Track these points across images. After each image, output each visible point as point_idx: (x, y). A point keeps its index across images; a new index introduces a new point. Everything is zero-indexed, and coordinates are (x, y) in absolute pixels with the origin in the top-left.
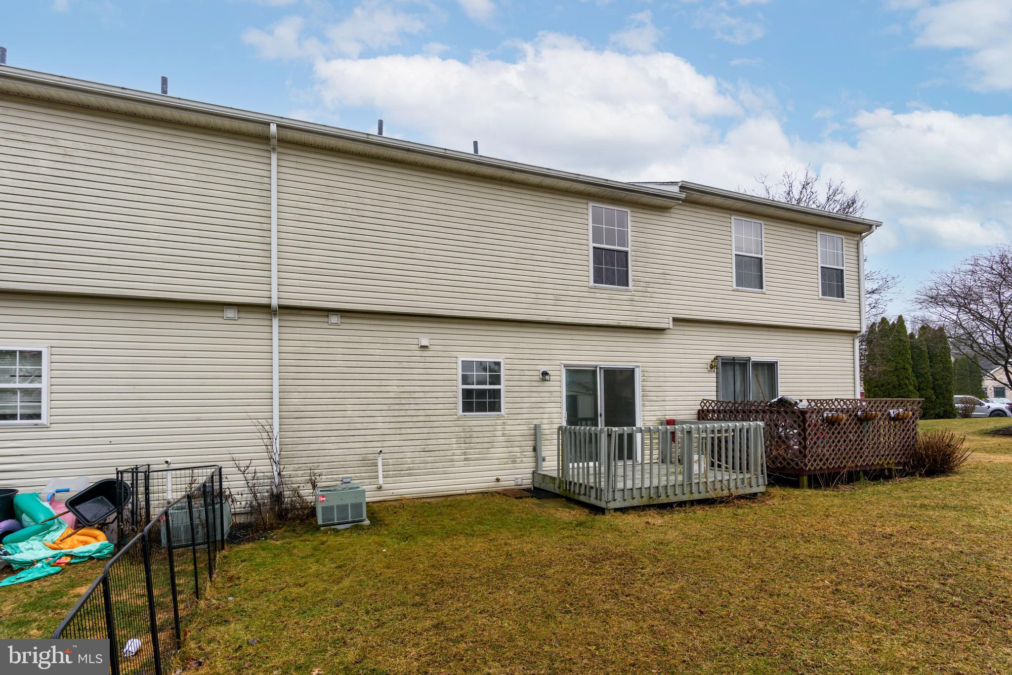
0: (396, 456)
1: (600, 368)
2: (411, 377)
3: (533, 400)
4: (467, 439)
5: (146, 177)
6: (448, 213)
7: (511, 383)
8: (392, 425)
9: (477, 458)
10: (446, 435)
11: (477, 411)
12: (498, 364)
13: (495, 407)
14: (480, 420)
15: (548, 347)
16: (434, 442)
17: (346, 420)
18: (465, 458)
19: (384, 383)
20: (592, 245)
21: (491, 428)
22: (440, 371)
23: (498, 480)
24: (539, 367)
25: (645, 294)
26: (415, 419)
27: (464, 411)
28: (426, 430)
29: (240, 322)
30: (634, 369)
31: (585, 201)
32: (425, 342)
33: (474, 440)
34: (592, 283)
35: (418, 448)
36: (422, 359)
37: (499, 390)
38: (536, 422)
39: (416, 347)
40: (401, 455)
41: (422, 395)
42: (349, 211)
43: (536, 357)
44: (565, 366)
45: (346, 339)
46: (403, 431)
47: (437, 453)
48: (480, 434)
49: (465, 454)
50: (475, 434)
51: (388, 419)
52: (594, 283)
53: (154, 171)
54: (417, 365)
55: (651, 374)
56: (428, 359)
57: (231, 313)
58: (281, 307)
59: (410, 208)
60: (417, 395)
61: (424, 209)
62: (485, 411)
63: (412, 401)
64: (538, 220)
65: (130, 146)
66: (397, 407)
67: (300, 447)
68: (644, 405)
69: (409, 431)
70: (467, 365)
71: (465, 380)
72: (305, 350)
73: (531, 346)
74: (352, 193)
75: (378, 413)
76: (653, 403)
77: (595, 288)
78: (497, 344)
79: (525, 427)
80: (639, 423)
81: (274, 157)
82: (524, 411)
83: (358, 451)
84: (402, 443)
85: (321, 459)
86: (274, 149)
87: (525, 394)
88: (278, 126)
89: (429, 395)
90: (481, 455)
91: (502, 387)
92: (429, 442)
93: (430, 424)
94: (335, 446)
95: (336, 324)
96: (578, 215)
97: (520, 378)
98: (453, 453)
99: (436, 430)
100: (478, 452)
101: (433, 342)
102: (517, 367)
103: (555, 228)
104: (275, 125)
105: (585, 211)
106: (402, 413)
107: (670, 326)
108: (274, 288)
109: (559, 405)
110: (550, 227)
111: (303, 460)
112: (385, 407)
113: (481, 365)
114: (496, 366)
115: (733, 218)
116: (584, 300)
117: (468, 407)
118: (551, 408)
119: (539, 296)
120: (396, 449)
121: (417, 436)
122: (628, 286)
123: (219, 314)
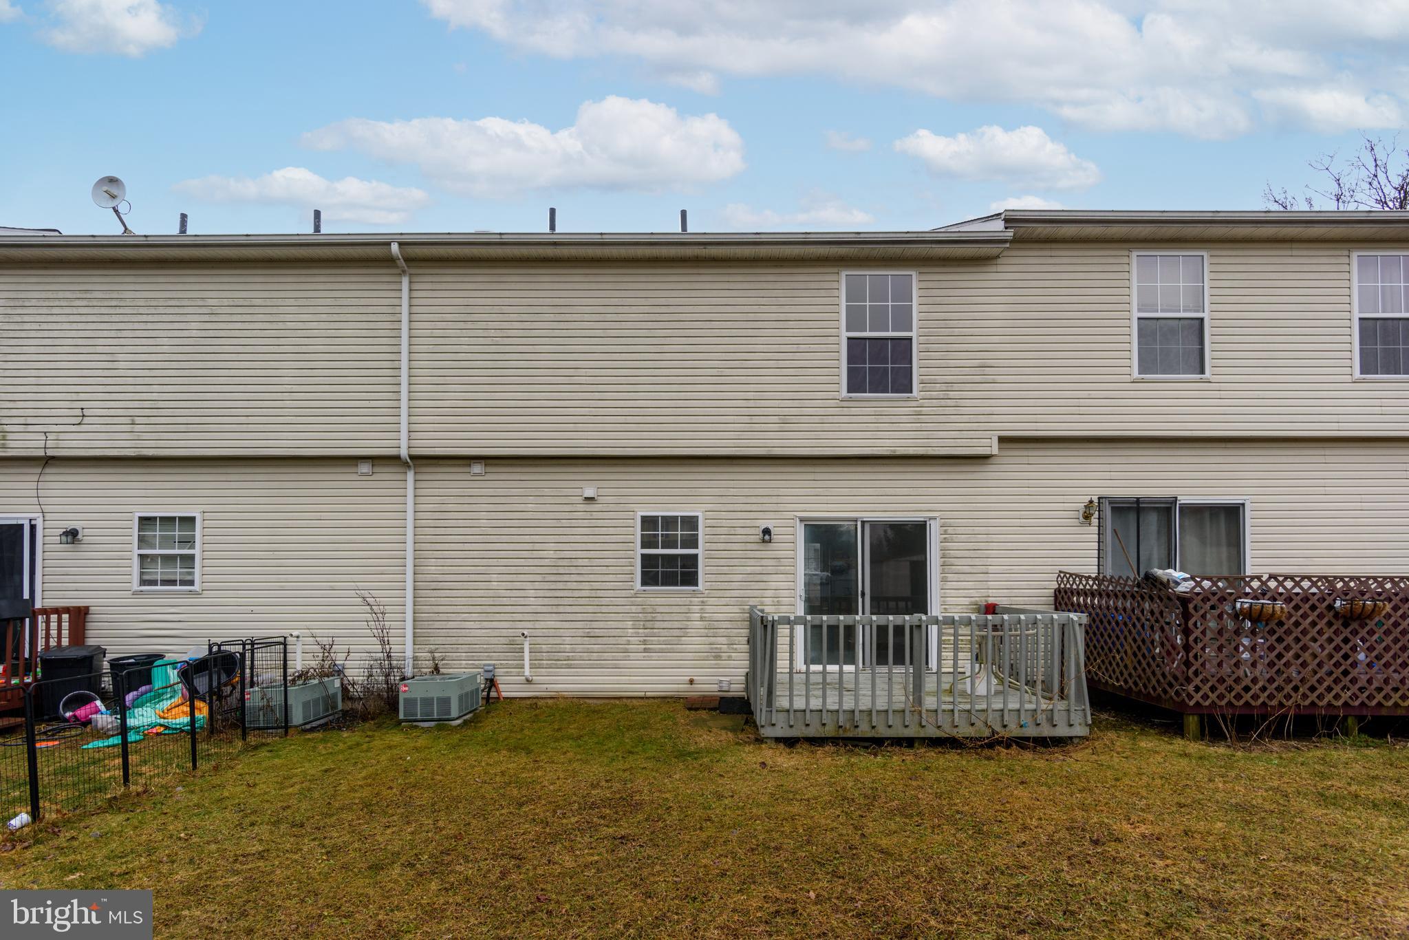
1: (863, 523)
2: (572, 539)
3: (749, 569)
4: (648, 622)
5: (281, 326)
6: (620, 317)
7: (714, 546)
8: (546, 601)
9: (662, 649)
10: (620, 617)
11: (663, 584)
12: (694, 520)
13: (690, 578)
14: (666, 597)
15: (775, 492)
16: (601, 625)
17: (491, 593)
18: (645, 649)
19: (537, 546)
20: (845, 335)
21: (684, 609)
22: (611, 531)
23: (691, 682)
24: (758, 523)
25: (943, 402)
26: (576, 594)
27: (644, 583)
28: (590, 609)
29: (376, 476)
30: (926, 521)
31: (835, 270)
32: (589, 493)
33: (657, 625)
34: (844, 392)
35: (580, 633)
36: (588, 515)
37: (696, 556)
38: (752, 602)
39: (580, 500)
40: (558, 640)
41: (586, 562)
42: (492, 333)
43: (754, 507)
44: (801, 520)
45: (491, 492)
46: (561, 609)
47: (605, 640)
48: (667, 617)
49: (645, 643)
50: (659, 617)
51: (541, 593)
52: (848, 392)
53: (288, 317)
54: (581, 523)
55: (960, 530)
56: (596, 515)
57: (365, 468)
58: (412, 457)
59: (568, 317)
60: (580, 562)
61: (587, 317)
62: (676, 585)
63: (573, 570)
64: (755, 308)
66: (553, 578)
67: (437, 625)
68: (944, 580)
69: (568, 609)
70: (648, 522)
71: (648, 542)
72: (444, 507)
73: (746, 492)
74: (496, 309)
75: (529, 585)
76: (962, 577)
77: (851, 400)
78: (693, 492)
79: (736, 609)
80: (936, 608)
81: (405, 281)
82: (735, 585)
83: (505, 633)
84: (559, 625)
85: (461, 640)
86: (404, 272)
87: (736, 562)
88: (400, 244)
89: (596, 562)
90: (669, 646)
91: (699, 551)
92: (595, 625)
93: (596, 601)
94: (477, 625)
95: (475, 475)
96: (823, 293)
97: (729, 539)
98: (629, 641)
99: (604, 609)
100: (664, 641)
101: (602, 492)
102: (724, 523)
103: (782, 317)
104: (396, 244)
105: (835, 285)
106: (560, 586)
107: (995, 451)
108: (404, 435)
109: (790, 577)
110: (774, 317)
111: (440, 640)
112: (539, 578)
113: (669, 522)
114: (691, 523)
115: (1134, 254)
116: (831, 419)
117: (649, 578)
118: (777, 582)
119: (756, 419)
120: (552, 632)
121: (579, 617)
122: (911, 392)
123: (353, 470)
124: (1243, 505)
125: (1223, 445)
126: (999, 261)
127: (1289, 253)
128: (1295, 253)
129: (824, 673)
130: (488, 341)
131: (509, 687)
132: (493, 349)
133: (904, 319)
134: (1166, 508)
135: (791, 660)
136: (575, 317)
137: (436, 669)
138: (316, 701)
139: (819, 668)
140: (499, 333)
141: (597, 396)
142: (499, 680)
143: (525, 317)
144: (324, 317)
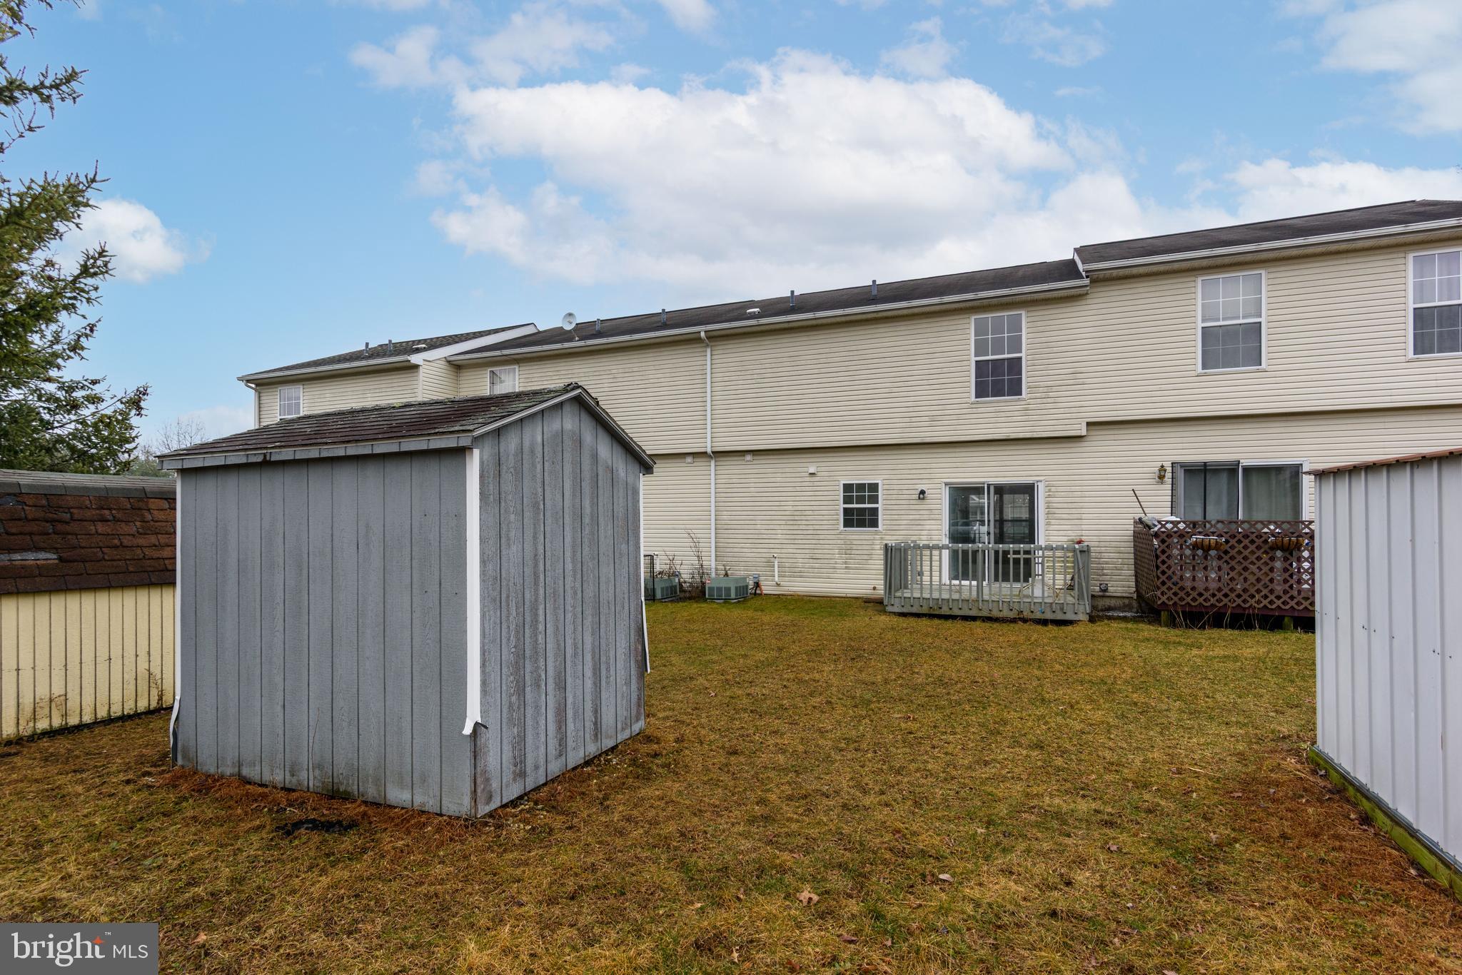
0: (790, 560)
1: (989, 486)
2: (802, 498)
3: (912, 517)
4: (847, 550)
7: (889, 502)
8: (788, 537)
9: (857, 567)
10: (830, 547)
11: (857, 527)
12: (876, 485)
13: (874, 523)
14: (859, 535)
15: (928, 466)
16: (820, 551)
17: (757, 532)
18: (846, 567)
19: (783, 503)
20: (974, 359)
21: (870, 542)
22: (826, 493)
23: (874, 588)
24: (917, 487)
25: (1045, 400)
26: (805, 532)
27: (845, 526)
28: (814, 542)
29: (695, 464)
30: (1035, 483)
31: (968, 316)
32: (812, 470)
33: (853, 552)
34: (973, 398)
35: (807, 556)
36: (811, 484)
37: (877, 509)
38: (914, 538)
39: (807, 474)
41: (810, 513)
42: (755, 376)
43: (914, 477)
44: (946, 484)
45: (756, 472)
46: (796, 542)
47: (822, 561)
48: (859, 547)
49: (846, 563)
50: (854, 547)
51: (785, 532)
52: (976, 398)
53: (650, 376)
54: (807, 489)
55: (1060, 489)
56: (816, 484)
57: (689, 459)
58: (713, 452)
59: (799, 363)
60: (807, 513)
61: (809, 362)
62: (865, 527)
63: (803, 518)
64: (914, 347)
65: (640, 365)
66: (791, 522)
67: (728, 550)
68: (1047, 524)
69: (800, 542)
70: (848, 488)
71: (847, 500)
72: (731, 481)
73: (910, 466)
74: (758, 362)
75: (778, 527)
76: (1062, 522)
77: (978, 403)
78: (875, 467)
80: (1041, 540)
81: (709, 350)
82: (902, 527)
83: (764, 555)
84: (795, 551)
85: (741, 559)
86: (708, 344)
87: (903, 512)
88: (705, 332)
89: (816, 513)
91: (880, 506)
92: (816, 551)
93: (817, 537)
94: (749, 550)
95: (748, 461)
96: (959, 332)
97: (898, 497)
98: (836, 562)
99: (821, 542)
100: (855, 562)
101: (820, 469)
102: (895, 487)
104: (703, 332)
105: (967, 326)
106: (796, 527)
107: (1084, 432)
108: (709, 440)
109: (939, 522)
110: (926, 351)
111: (730, 559)
112: (783, 522)
113: (861, 487)
114: (874, 487)
115: (1200, 279)
116: (964, 417)
117: (848, 523)
118: (930, 525)
119: (914, 419)
120: (791, 556)
121: (807, 546)
122: (1021, 395)
123: (683, 460)
124: (1301, 465)
125: (1284, 418)
126: (1088, 296)
127: (1344, 262)
128: (1349, 261)
129: (960, 585)
130: (753, 381)
131: (767, 588)
132: (756, 386)
133: (1016, 344)
134: (1231, 469)
135: (940, 576)
136: (803, 362)
137: (726, 575)
138: (667, 588)
139: (957, 582)
140: (759, 376)
141: (815, 410)
142: (762, 583)
143: (773, 365)
144: (668, 375)
